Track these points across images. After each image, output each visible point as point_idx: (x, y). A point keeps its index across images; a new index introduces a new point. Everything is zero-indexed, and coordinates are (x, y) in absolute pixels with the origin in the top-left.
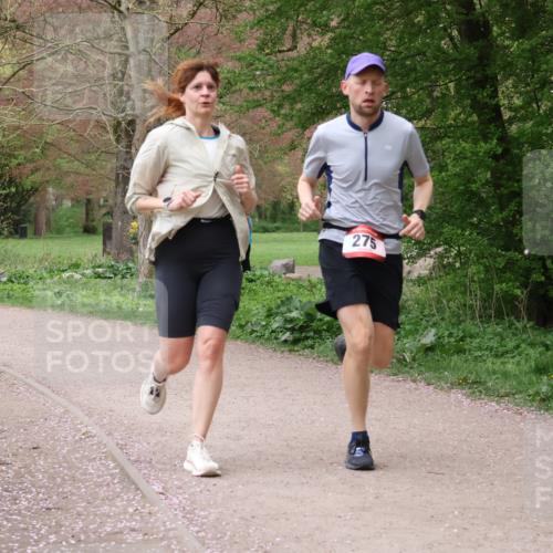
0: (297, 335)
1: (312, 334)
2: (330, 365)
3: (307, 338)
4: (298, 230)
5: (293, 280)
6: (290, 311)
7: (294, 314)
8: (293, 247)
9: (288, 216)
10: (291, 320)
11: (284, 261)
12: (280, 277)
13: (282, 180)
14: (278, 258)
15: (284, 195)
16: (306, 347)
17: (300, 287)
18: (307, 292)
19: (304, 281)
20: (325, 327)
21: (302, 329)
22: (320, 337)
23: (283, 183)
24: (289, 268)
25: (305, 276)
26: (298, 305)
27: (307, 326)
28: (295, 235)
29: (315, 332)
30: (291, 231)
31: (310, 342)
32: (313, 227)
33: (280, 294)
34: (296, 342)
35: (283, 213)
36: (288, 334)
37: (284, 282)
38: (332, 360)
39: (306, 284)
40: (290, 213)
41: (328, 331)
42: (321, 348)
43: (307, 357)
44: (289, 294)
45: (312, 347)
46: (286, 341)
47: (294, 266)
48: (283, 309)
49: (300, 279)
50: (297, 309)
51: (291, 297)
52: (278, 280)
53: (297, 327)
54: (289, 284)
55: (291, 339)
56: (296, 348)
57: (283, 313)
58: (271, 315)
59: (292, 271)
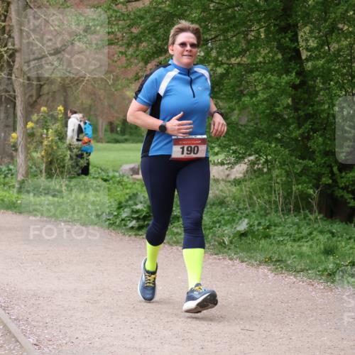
0: (141, 223)
5: (138, 180)
6: (136, 205)
7: (139, 207)
10: (137, 211)
11: (132, 166)
12: (128, 178)
14: (127, 163)
21: (145, 218)
24: (136, 171)
26: (142, 200)
27: (149, 216)
33: (128, 191)
34: (140, 228)
36: (134, 222)
37: (131, 181)
44: (135, 192)
46: (132, 228)
47: (139, 169)
48: (131, 203)
50: (141, 203)
51: (137, 193)
52: (127, 180)
53: (141, 217)
54: (135, 183)
55: (137, 226)
56: (140, 233)
57: (130, 206)
58: (121, 207)
59: (138, 173)
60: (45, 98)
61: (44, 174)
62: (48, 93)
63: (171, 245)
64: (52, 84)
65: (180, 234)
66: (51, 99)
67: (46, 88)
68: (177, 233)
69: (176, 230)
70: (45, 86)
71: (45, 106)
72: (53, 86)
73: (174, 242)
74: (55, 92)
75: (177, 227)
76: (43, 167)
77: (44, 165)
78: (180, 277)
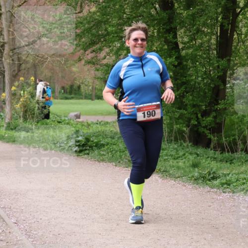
0: (81, 148)
1: (88, 148)
2: (96, 162)
3: (86, 150)
4: (82, 99)
5: (80, 122)
6: (78, 137)
7: (80, 138)
8: (80, 106)
9: (77, 92)
10: (79, 141)
11: (76, 113)
12: (73, 121)
13: (75, 74)
14: (73, 111)
15: (75, 82)
16: (85, 154)
17: (83, 125)
18: (86, 128)
20: (94, 145)
21: (84, 145)
22: (92, 149)
23: (75, 76)
24: (78, 117)
25: (85, 121)
26: (82, 134)
27: (86, 144)
28: (81, 101)
29: (90, 147)
30: (79, 99)
31: (87, 152)
32: (89, 97)
34: (81, 151)
35: (75, 90)
36: (77, 148)
37: (75, 123)
38: (98, 160)
39: (86, 124)
40: (78, 90)
41: (96, 146)
42: (93, 155)
43: (86, 159)
44: (78, 129)
45: (88, 154)
46: (76, 151)
47: (80, 115)
49: (83, 122)
50: (81, 136)
51: (79, 130)
53: (81, 145)
54: (77, 124)
55: (78, 150)
56: (81, 154)
59: (79, 118)
60: (23, 72)
61: (22, 119)
62: (25, 69)
63: (99, 162)
64: (27, 63)
65: (105, 155)
66: (26, 73)
67: (23, 66)
68: (103, 155)
69: (102, 153)
70: (23, 65)
71: (23, 77)
72: (28, 65)
73: (101, 160)
74: (29, 68)
75: (103, 151)
76: (21, 114)
77: (22, 113)
78: (104, 181)
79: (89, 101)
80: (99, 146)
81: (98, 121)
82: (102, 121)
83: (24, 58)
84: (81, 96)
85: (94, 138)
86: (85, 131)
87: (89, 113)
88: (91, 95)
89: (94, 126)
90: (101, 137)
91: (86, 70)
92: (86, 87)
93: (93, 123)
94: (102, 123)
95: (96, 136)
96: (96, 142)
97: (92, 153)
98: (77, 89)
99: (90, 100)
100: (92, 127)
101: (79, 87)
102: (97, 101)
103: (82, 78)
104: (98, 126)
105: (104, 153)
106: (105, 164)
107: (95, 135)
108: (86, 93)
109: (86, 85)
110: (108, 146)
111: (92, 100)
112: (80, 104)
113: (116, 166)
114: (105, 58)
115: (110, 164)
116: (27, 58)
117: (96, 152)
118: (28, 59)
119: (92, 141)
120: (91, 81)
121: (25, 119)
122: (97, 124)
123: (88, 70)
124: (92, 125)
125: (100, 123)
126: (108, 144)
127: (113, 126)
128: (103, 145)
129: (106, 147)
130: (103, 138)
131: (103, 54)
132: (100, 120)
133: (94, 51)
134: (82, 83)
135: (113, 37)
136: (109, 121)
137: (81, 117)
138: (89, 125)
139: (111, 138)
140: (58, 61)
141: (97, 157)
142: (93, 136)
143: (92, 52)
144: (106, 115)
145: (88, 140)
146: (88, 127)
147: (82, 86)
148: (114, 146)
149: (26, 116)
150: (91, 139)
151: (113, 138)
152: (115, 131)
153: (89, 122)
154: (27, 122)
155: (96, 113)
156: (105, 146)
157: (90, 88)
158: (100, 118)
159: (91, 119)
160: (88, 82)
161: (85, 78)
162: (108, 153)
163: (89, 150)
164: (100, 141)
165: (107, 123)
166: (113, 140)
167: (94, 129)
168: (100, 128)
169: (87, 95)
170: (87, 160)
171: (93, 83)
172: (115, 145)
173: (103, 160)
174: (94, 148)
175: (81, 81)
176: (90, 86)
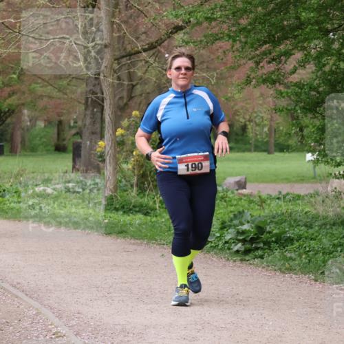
0: (248, 246)
1: (262, 245)
2: (278, 274)
3: (257, 249)
4: (249, 150)
5: (245, 195)
6: (242, 224)
7: (246, 227)
8: (246, 165)
9: (240, 137)
10: (243, 233)
11: (237, 179)
12: (233, 193)
13: (236, 104)
14: (231, 175)
15: (237, 118)
16: (256, 257)
17: (251, 202)
18: (257, 207)
19: (255, 197)
20: (273, 239)
21: (252, 240)
22: (269, 248)
23: (236, 107)
24: (241, 185)
25: (256, 193)
26: (249, 218)
27: (258, 238)
28: (247, 155)
29: (265, 244)
30: (244, 151)
31: (260, 252)
32: (263, 148)
33: (232, 208)
34: (247, 252)
35: (237, 134)
36: (240, 245)
37: (237, 197)
38: (280, 269)
39: (257, 199)
40: (243, 135)
41: (276, 242)
42: (270, 258)
43: (257, 266)
44: (241, 209)
45: (262, 257)
46: (238, 251)
47: (245, 183)
48: (236, 222)
49: (251, 195)
50: (248, 222)
51: (243, 211)
52: (231, 196)
53: (248, 239)
54: (241, 199)
55: (243, 249)
56: (247, 258)
57: (235, 226)
58: (225, 227)
59: (244, 187)
60: (137, 100)
61: (135, 189)
62: (141, 95)
63: (284, 273)
64: (146, 84)
65: (294, 260)
66: (144, 102)
67: (138, 89)
68: (291, 258)
69: (289, 255)
70: (138, 86)
71: (138, 110)
72: (147, 86)
73: (287, 269)
74: (149, 93)
75: (290, 251)
76: (134, 180)
77: (135, 178)
78: (294, 311)
79: (263, 155)
80: (283, 241)
81: (280, 193)
82: (288, 194)
83: (139, 74)
84: (248, 146)
85: (272, 226)
86: (255, 213)
87: (262, 179)
88: (267, 143)
89: (274, 204)
90: (286, 224)
91: (258, 94)
92: (257, 128)
93: (270, 197)
94: (287, 197)
95: (276, 223)
96: (276, 234)
97: (269, 255)
98: (240, 132)
99: (265, 154)
100: (269, 205)
101: (244, 128)
102: (278, 154)
103: (250, 110)
104: (281, 203)
105: (293, 255)
106: (294, 276)
107: (275, 220)
108: (257, 140)
109: (257, 125)
110: (301, 242)
111: (269, 152)
112: (246, 161)
113: (316, 281)
114: (294, 72)
115: (305, 278)
116: (145, 73)
117: (277, 253)
118: (147, 76)
119: (270, 232)
120: (266, 116)
121: (142, 190)
122: (278, 198)
123: (262, 95)
124: (269, 202)
125: (284, 198)
126: (299, 238)
127: (309, 202)
128: (291, 240)
129: (297, 244)
130: (291, 226)
131: (290, 64)
132: (284, 192)
133: (274, 60)
134: (250, 121)
135: (311, 30)
136: (302, 194)
137: (248, 185)
138: (262, 202)
139: (306, 226)
140: (204, 78)
141: (279, 264)
142: (271, 222)
143: (270, 62)
144: (296, 182)
145: (260, 230)
146: (261, 206)
147: (249, 127)
148: (312, 242)
149: (144, 184)
150: (268, 229)
151: (309, 226)
152: (314, 212)
153: (264, 196)
154: (144, 195)
155: (276, 179)
156: (295, 242)
157: (266, 129)
158: (285, 189)
159: (268, 190)
160: (262, 117)
161: (256, 110)
162: (300, 256)
163: (262, 249)
164: (285, 232)
165: (299, 197)
166: (311, 231)
167: (274, 208)
168: (284, 207)
169: (259, 144)
170: (260, 269)
171: (271, 120)
172: (315, 240)
173: (291, 270)
174: (273, 245)
175: (248, 117)
176: (265, 126)
